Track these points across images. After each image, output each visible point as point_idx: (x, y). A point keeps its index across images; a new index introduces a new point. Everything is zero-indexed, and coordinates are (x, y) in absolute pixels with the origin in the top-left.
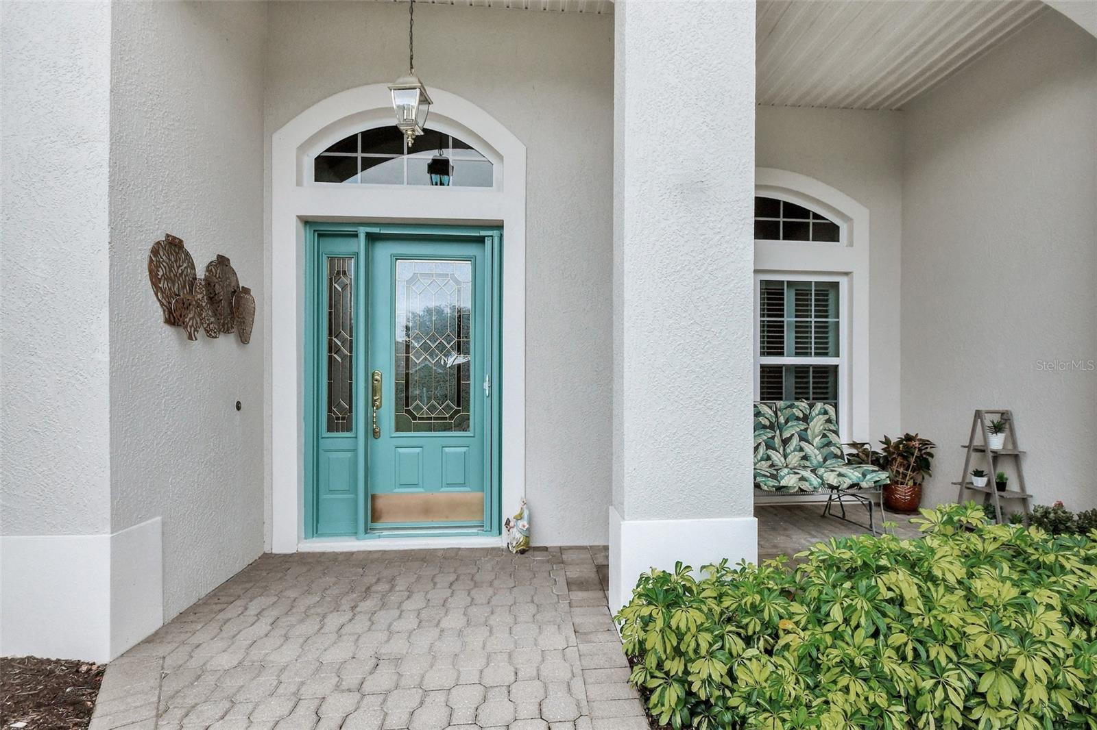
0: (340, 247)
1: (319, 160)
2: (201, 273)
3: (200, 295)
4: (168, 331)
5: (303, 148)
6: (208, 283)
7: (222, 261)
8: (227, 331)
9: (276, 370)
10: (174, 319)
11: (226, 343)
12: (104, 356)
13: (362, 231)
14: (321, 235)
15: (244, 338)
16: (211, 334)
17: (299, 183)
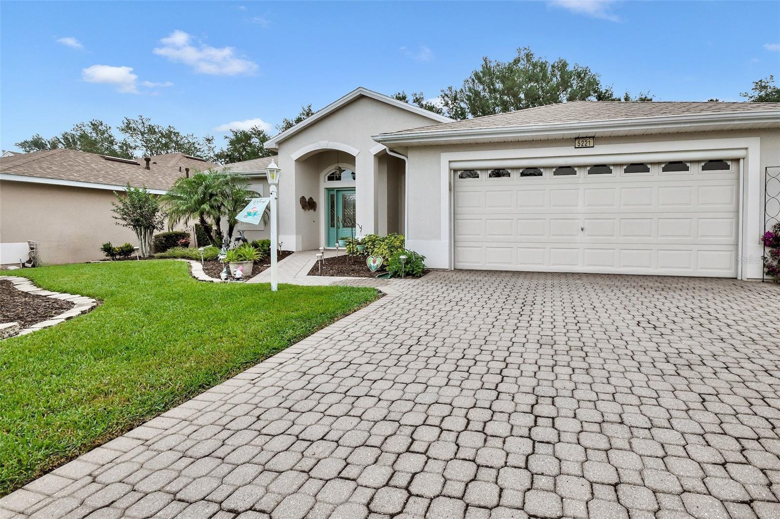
0: (331, 193)
1: (328, 177)
2: (307, 200)
3: (307, 204)
4: (302, 209)
5: (326, 175)
6: (308, 202)
7: (311, 198)
8: (312, 209)
9: (321, 213)
10: (303, 208)
11: (312, 211)
12: (295, 213)
13: (335, 190)
14: (329, 190)
15: (315, 210)
16: (309, 210)
17: (325, 182)
